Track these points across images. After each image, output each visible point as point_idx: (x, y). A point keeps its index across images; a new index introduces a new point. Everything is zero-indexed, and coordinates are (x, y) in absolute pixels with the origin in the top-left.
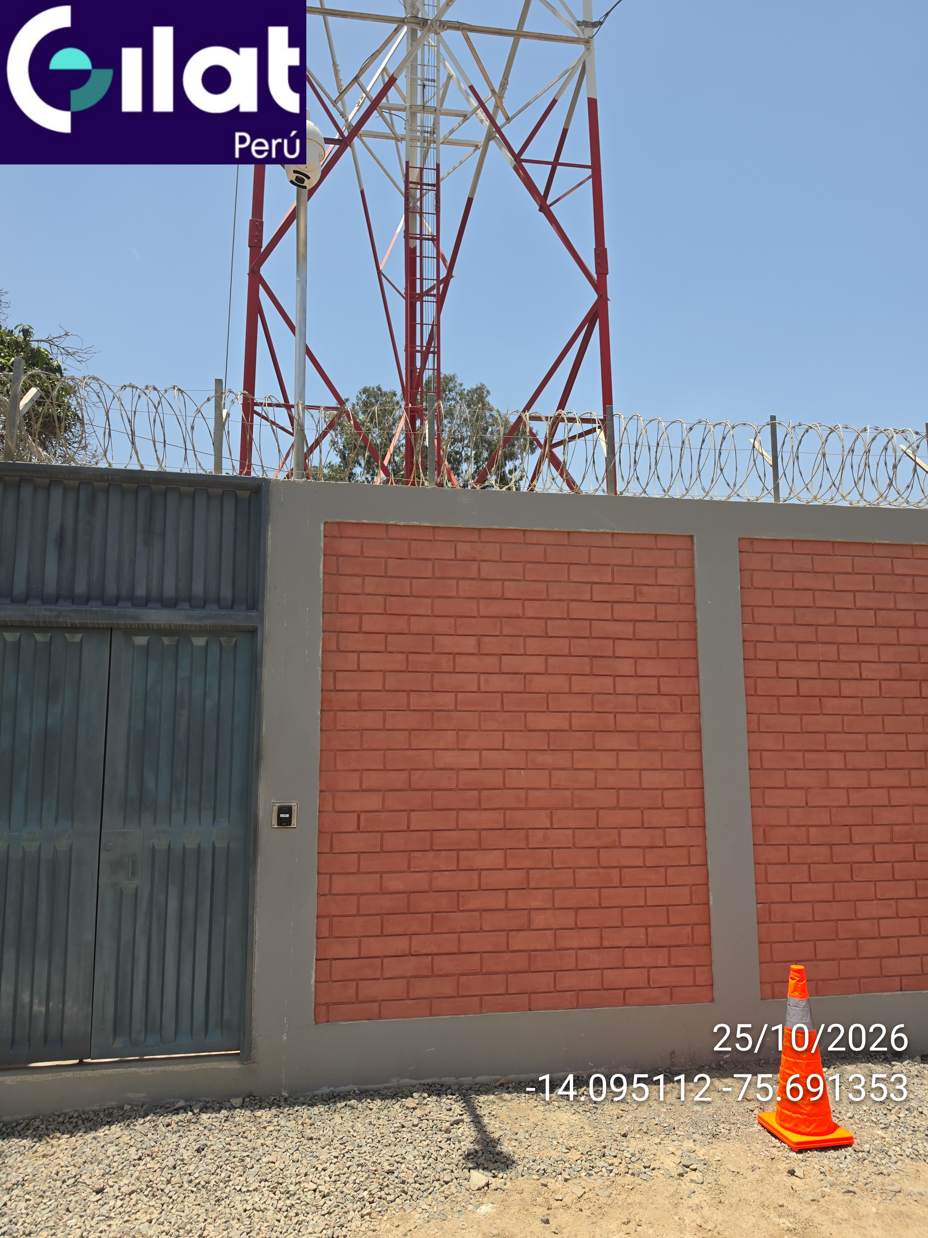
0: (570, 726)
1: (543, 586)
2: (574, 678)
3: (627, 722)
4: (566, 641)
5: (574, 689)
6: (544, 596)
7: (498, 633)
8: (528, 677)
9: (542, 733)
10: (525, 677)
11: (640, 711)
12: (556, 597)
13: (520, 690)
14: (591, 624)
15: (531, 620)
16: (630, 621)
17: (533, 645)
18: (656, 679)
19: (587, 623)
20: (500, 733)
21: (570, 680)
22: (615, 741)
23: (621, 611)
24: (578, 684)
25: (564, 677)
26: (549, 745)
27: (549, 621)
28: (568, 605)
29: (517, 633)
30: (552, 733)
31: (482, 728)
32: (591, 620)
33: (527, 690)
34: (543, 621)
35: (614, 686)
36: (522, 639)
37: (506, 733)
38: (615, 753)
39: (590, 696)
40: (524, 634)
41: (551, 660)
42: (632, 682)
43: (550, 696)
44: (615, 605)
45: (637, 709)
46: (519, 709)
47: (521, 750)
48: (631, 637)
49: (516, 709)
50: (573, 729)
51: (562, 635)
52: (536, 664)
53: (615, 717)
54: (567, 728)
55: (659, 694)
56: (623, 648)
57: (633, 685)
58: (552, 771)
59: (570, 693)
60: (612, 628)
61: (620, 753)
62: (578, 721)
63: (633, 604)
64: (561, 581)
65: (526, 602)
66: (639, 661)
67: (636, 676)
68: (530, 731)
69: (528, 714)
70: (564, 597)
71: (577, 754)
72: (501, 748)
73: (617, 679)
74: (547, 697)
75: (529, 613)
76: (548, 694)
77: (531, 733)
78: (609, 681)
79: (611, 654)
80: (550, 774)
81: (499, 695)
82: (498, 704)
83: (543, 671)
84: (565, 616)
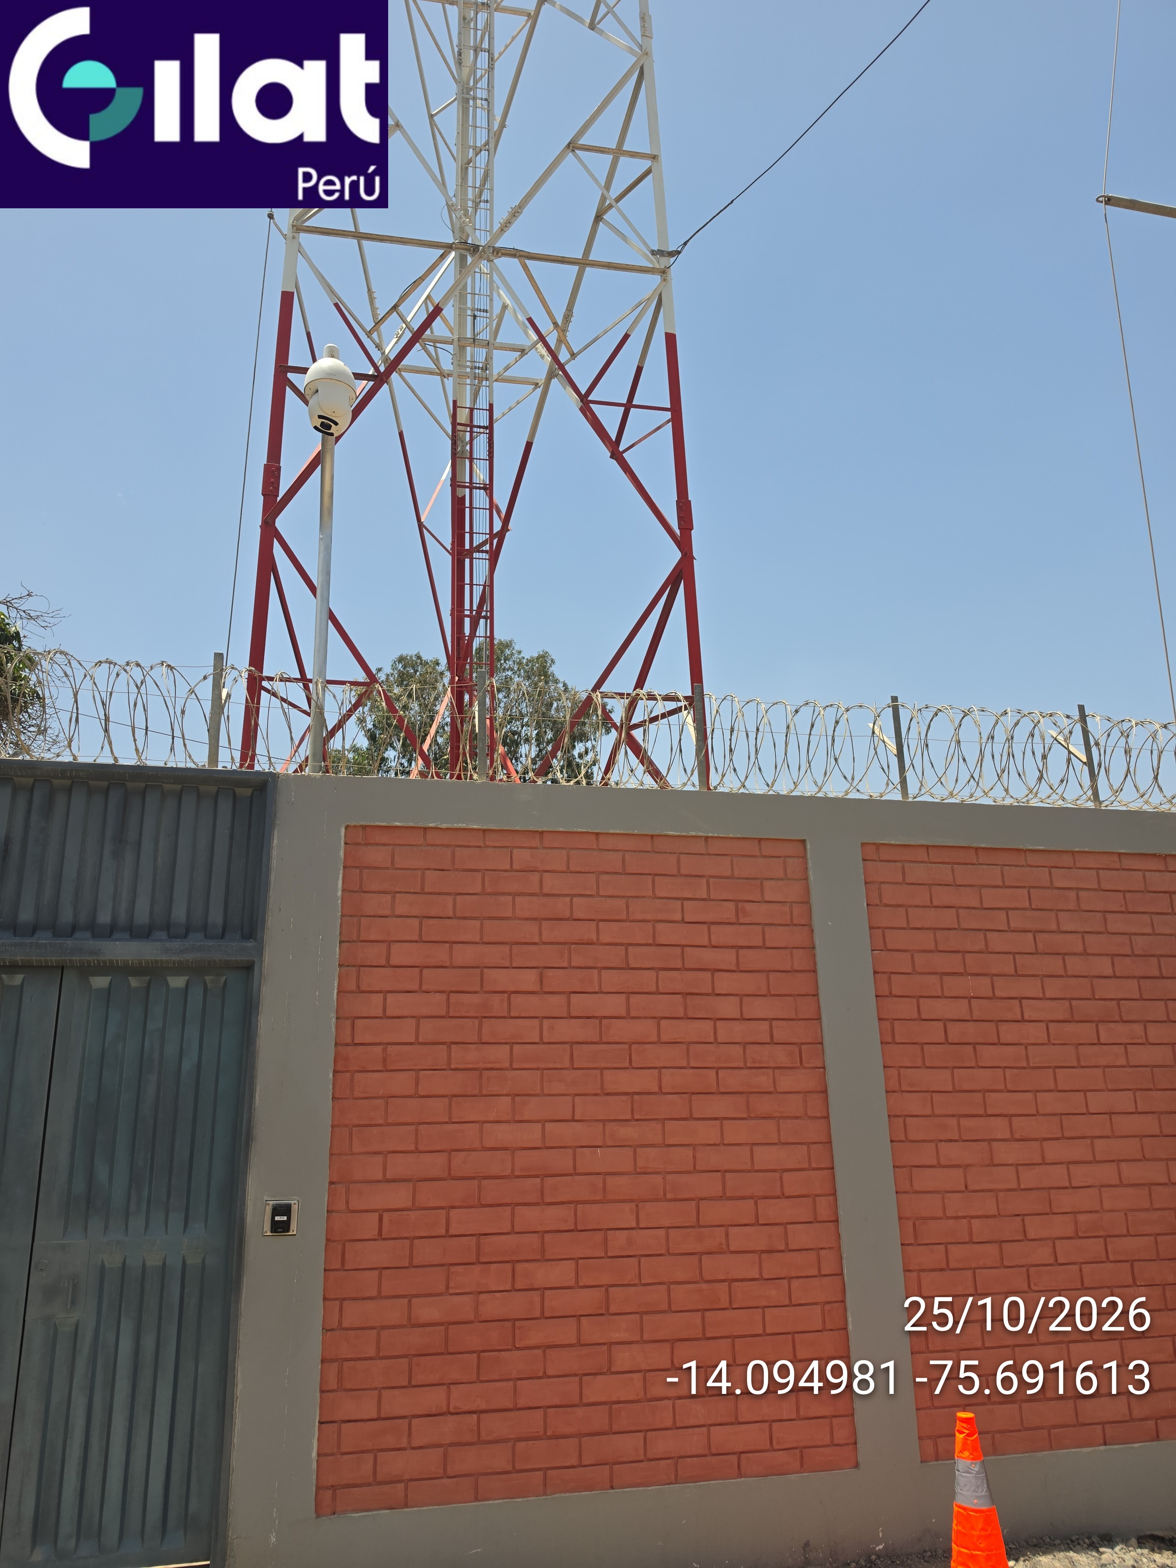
0: (660, 1088)
1: (622, 903)
2: (663, 1023)
3: (732, 1080)
4: (652, 974)
5: (664, 1038)
6: (623, 916)
7: (565, 964)
8: (604, 1021)
9: (624, 1098)
10: (601, 1023)
11: (749, 1065)
12: (639, 916)
13: (594, 1040)
14: (683, 952)
15: (608, 947)
16: (733, 947)
17: (611, 980)
18: (767, 1023)
19: (679, 950)
20: (569, 1098)
21: (659, 1025)
22: (719, 1106)
23: (721, 934)
24: (670, 1031)
25: (650, 1021)
26: (632, 1114)
27: (630, 948)
28: (654, 926)
29: (590, 964)
30: (636, 1097)
31: (546, 1092)
32: (683, 946)
33: (604, 1040)
34: (623, 948)
35: (715, 1033)
36: (596, 971)
37: (577, 1099)
38: (718, 1122)
39: (684, 1046)
40: (599, 965)
41: (634, 999)
42: (737, 1027)
43: (634, 1047)
44: (712, 927)
45: (745, 1062)
46: (594, 1066)
47: (597, 1120)
48: (734, 968)
49: (590, 1065)
50: (664, 1091)
51: (647, 966)
52: (614, 1005)
53: (717, 1073)
54: (656, 1089)
55: (772, 1042)
56: (724, 983)
57: (738, 1031)
58: (638, 1149)
59: (659, 1042)
60: (710, 957)
61: (725, 1122)
62: (671, 1080)
63: (735, 926)
64: (644, 897)
65: (601, 924)
66: (745, 999)
67: (742, 1019)
68: (608, 1094)
69: (606, 1072)
70: (649, 917)
71: (669, 1125)
72: (570, 1118)
73: (719, 1023)
74: (630, 1049)
75: (605, 938)
76: (631, 1044)
77: (609, 1098)
78: (708, 1026)
79: (710, 991)
80: (635, 1153)
81: (567, 1046)
82: (567, 1058)
83: (624, 1014)
84: (651, 941)
